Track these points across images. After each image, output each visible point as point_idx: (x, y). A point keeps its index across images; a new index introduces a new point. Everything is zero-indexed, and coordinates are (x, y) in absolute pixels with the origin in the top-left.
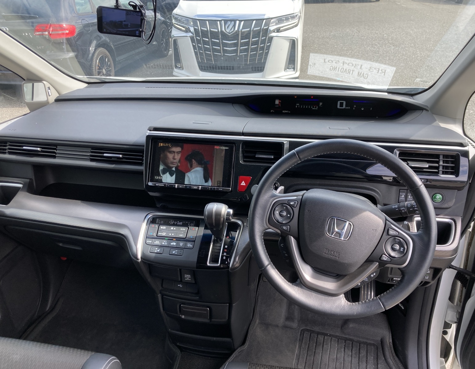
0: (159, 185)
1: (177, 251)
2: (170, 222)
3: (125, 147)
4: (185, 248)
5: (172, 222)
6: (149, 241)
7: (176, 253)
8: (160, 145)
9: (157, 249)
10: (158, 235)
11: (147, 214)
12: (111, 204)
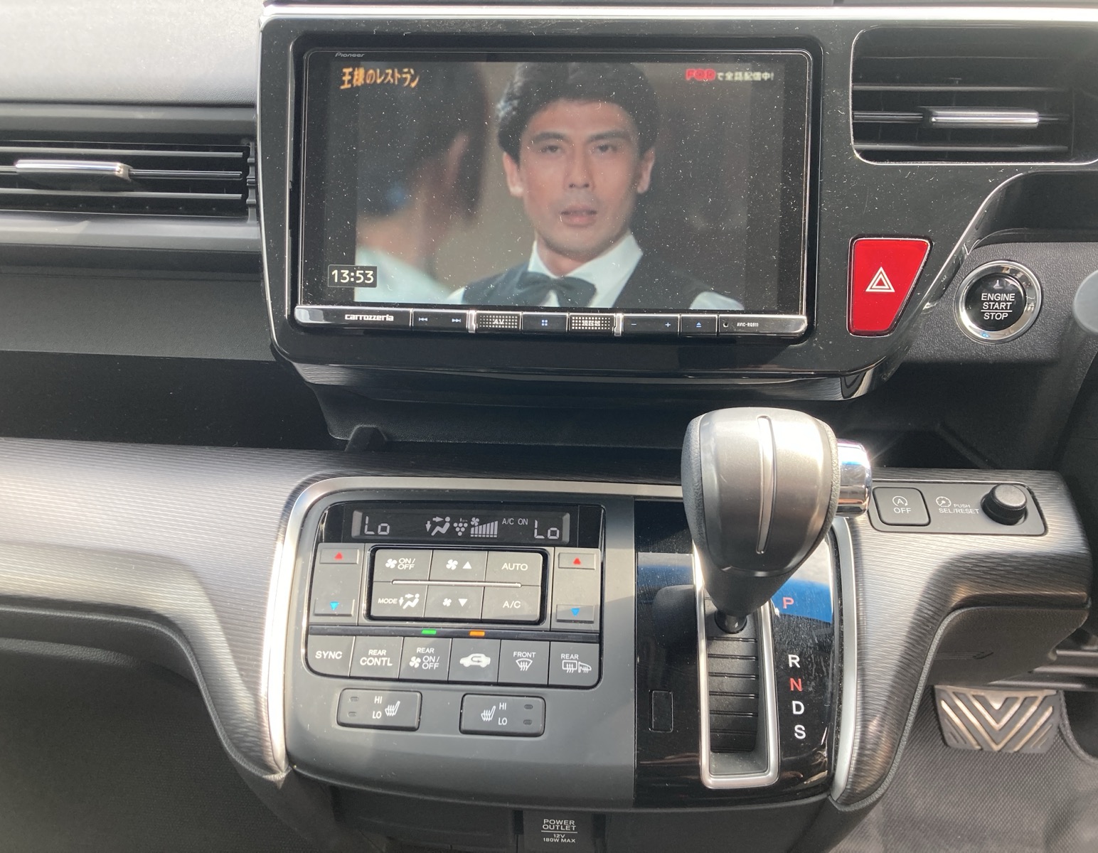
0: (368, 318)
1: (503, 706)
2: (428, 526)
3: (139, 114)
4: (548, 686)
5: (442, 524)
6: (328, 653)
7: (503, 723)
8: (350, 81)
9: (378, 700)
10: (373, 613)
11: (299, 482)
12: (91, 440)
